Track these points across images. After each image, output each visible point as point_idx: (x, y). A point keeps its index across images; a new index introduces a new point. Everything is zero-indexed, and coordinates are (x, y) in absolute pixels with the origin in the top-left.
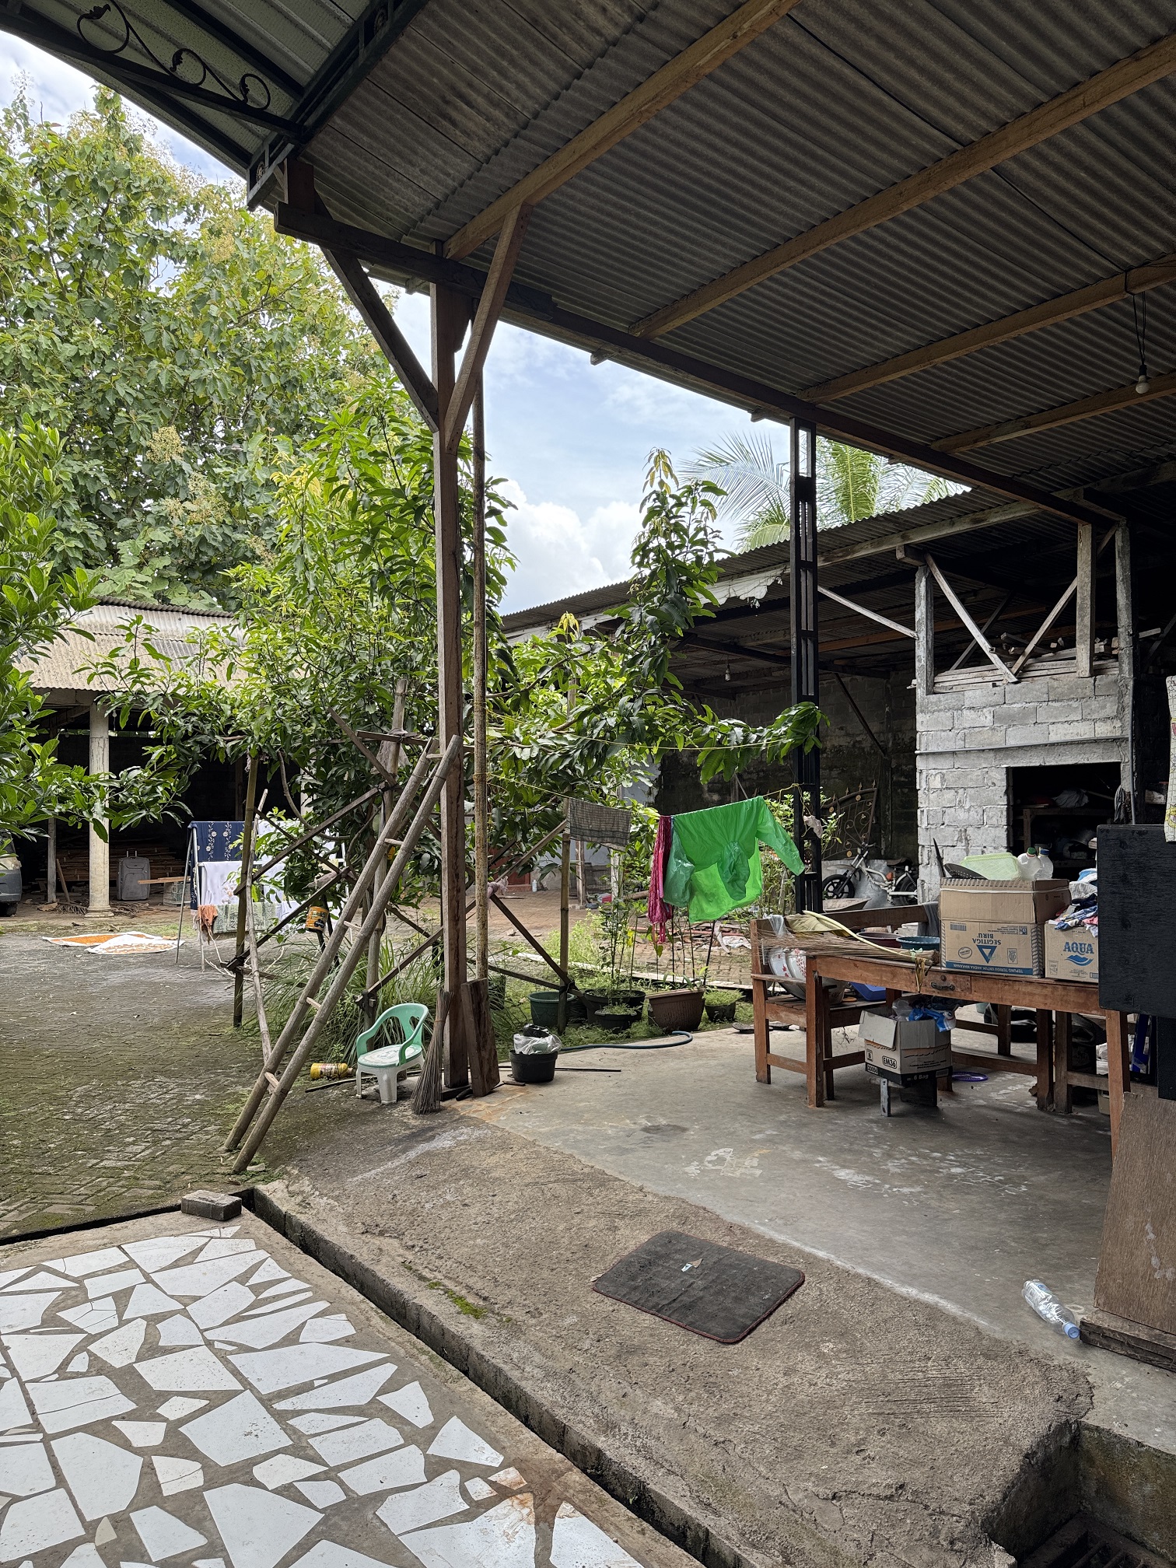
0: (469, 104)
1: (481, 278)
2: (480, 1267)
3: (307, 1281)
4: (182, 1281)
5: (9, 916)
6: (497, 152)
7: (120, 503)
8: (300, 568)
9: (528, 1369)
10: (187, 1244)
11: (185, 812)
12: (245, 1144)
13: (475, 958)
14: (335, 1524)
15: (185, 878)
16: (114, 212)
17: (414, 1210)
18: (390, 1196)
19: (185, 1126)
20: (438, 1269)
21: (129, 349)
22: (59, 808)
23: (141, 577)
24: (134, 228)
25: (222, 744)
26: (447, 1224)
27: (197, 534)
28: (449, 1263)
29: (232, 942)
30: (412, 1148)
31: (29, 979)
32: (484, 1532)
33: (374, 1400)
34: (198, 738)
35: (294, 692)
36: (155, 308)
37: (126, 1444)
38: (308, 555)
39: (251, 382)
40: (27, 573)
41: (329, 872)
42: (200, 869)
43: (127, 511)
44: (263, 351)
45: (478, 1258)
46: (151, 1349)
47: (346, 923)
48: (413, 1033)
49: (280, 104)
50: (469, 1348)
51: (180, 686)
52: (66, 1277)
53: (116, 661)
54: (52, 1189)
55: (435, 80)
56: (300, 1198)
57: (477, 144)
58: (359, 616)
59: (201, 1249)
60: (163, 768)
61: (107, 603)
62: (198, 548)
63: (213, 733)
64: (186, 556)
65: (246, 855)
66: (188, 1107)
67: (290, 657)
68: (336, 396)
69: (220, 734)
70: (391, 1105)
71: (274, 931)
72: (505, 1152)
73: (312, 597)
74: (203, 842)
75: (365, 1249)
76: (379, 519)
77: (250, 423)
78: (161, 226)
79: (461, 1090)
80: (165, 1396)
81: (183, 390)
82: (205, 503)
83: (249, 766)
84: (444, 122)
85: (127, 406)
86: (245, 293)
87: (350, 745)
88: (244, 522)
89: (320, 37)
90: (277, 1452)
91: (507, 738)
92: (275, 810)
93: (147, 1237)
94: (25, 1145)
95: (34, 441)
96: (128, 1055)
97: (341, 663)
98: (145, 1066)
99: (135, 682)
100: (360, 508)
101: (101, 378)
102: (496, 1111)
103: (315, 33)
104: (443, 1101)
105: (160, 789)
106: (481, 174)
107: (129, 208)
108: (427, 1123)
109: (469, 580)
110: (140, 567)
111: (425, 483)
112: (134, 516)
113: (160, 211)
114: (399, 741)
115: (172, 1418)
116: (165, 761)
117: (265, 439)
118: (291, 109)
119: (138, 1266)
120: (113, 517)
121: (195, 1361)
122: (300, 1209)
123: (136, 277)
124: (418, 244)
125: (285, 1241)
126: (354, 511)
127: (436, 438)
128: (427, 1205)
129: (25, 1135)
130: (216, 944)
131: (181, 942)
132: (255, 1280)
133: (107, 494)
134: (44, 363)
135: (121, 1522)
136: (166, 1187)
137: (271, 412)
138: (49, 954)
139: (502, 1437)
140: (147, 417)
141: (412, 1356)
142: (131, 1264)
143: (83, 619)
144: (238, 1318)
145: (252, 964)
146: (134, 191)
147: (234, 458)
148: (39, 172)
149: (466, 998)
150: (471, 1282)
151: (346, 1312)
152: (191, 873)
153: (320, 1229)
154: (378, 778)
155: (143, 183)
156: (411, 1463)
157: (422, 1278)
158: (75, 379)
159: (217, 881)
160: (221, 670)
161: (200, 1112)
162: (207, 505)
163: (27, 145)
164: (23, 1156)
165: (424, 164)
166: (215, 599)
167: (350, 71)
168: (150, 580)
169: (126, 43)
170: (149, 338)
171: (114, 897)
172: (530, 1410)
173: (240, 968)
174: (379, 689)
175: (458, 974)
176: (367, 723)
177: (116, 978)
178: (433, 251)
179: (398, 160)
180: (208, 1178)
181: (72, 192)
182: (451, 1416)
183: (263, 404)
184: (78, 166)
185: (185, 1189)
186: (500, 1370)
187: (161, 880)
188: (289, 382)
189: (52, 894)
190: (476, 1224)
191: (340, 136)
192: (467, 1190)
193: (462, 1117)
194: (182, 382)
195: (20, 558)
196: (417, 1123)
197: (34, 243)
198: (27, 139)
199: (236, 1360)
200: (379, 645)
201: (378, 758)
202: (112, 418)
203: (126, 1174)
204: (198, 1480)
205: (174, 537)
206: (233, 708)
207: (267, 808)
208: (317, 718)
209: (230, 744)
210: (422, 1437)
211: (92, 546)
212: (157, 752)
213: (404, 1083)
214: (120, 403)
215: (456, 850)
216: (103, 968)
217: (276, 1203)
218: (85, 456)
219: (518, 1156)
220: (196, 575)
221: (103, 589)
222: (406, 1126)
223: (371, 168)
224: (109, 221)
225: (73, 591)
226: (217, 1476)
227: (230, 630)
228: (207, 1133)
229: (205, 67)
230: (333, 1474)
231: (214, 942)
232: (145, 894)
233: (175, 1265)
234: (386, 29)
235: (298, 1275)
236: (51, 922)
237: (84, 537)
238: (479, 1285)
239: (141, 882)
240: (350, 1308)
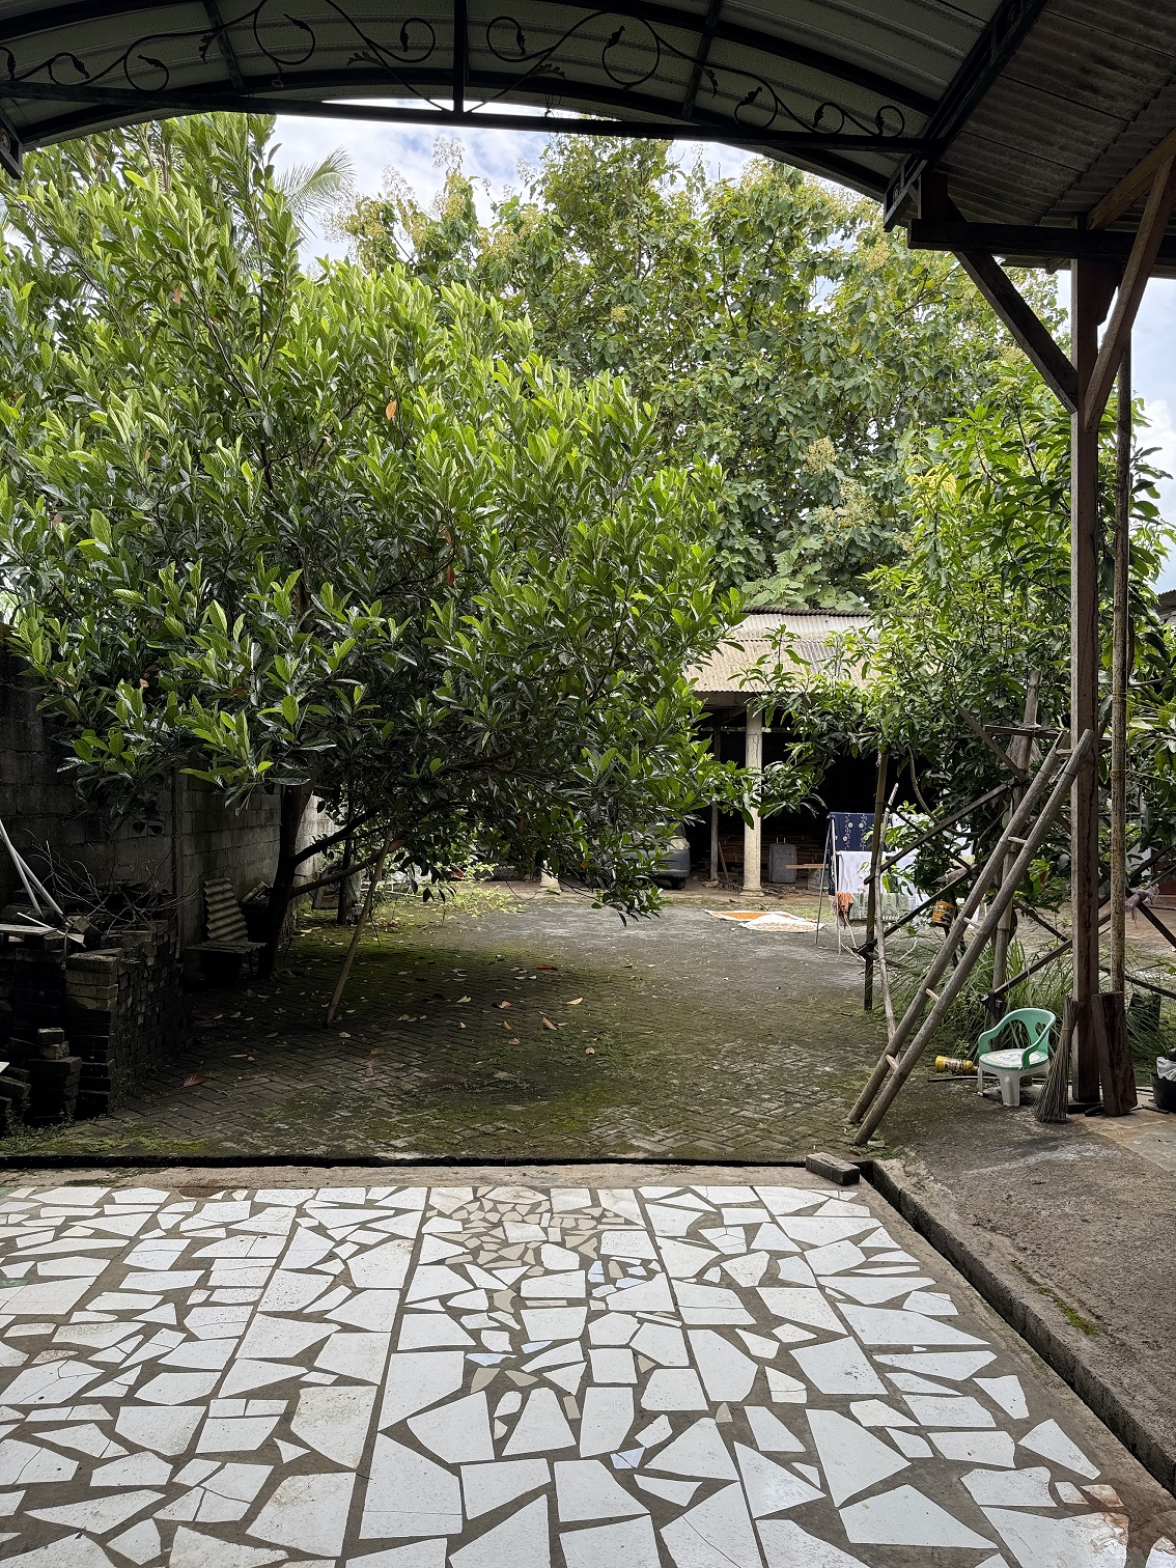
0: (1112, 66)
1: (1128, 241)
2: (1096, 1286)
3: (915, 1256)
4: (802, 1228)
5: (680, 889)
6: (1145, 106)
7: (778, 516)
8: (933, 566)
9: (1138, 1398)
10: (808, 1197)
11: (820, 803)
12: (866, 1120)
13: (1110, 967)
14: (921, 1475)
15: (823, 866)
16: (779, 245)
17: (1029, 1214)
18: (1005, 1196)
19: (814, 1093)
20: (1049, 1276)
21: (790, 370)
22: (716, 797)
23: (794, 585)
24: (797, 256)
25: (854, 741)
26: (1063, 1235)
27: (847, 538)
28: (1062, 1273)
29: (863, 929)
30: (1031, 1154)
31: (695, 945)
32: (1070, 1533)
33: (969, 1380)
34: (833, 736)
35: (923, 688)
36: (815, 327)
37: (746, 1351)
38: (941, 552)
39: (905, 379)
40: (691, 598)
41: (958, 868)
42: (837, 857)
43: (784, 524)
44: (916, 347)
45: (1095, 1275)
46: (771, 1279)
47: (966, 919)
48: (1040, 1040)
49: (913, 123)
50: (1075, 1360)
51: (817, 687)
52: (708, 1202)
53: (762, 668)
54: (701, 1126)
55: (1074, 55)
56: (915, 1180)
57: (1123, 104)
58: (991, 608)
59: (821, 1205)
60: (802, 763)
61: (763, 612)
62: (847, 551)
63: (846, 730)
64: (836, 560)
65: (876, 847)
66: (817, 1077)
67: (918, 655)
68: (990, 377)
69: (853, 731)
70: (1013, 1108)
71: (903, 922)
72: (1136, 1178)
73: (944, 593)
74: (840, 832)
75: (975, 1240)
76: (1012, 510)
77: (902, 420)
78: (820, 247)
79: (1089, 1104)
80: (781, 1321)
81: (839, 400)
82: (855, 505)
83: (879, 761)
84: (1084, 93)
85: (788, 425)
86: (901, 292)
87: (979, 740)
88: (893, 519)
89: (953, 49)
90: (874, 1397)
91: (1160, 730)
92: (906, 804)
93: (775, 1184)
94: (682, 1085)
95: (702, 477)
96: (769, 1022)
97: (972, 657)
98: (783, 1034)
99: (778, 686)
100: (992, 501)
101: (766, 402)
102: (1129, 1134)
103: (947, 47)
104: (1070, 1113)
105: (799, 782)
106: (1128, 133)
107: (792, 238)
108: (1050, 1132)
109: (1109, 561)
110: (794, 573)
111: (1063, 467)
112: (791, 528)
113: (819, 235)
114: (1030, 735)
115: (784, 1341)
116: (804, 757)
117: (917, 434)
118: (925, 127)
119: (766, 1207)
120: (772, 531)
121: (808, 1299)
122: (915, 1189)
123: (797, 301)
124: (1059, 224)
125: (898, 1215)
126: (987, 504)
127: (1074, 419)
128: (1043, 1212)
129: (682, 1077)
130: (851, 930)
131: (821, 926)
132: (866, 1243)
133: (768, 510)
134: (716, 399)
135: (736, 1409)
136: (794, 1144)
137: (924, 405)
138: (709, 925)
139: (1101, 1454)
140: (805, 432)
141: (1013, 1351)
142: (759, 1204)
143: (735, 632)
144: (848, 1273)
145: (880, 950)
146: (796, 221)
147: (886, 455)
148: (717, 227)
149: (1097, 1011)
150: (1084, 1297)
151: (950, 1294)
152: (829, 862)
153: (932, 1212)
154: (1008, 774)
155: (804, 212)
156: (1001, 1447)
157: (1031, 1281)
158: (743, 407)
159: (853, 870)
160: (857, 670)
161: (828, 1082)
162: (857, 508)
163: (707, 205)
164: (681, 1094)
165: (1062, 141)
166: (862, 599)
167: (982, 74)
168: (802, 586)
169: (776, 112)
170: (809, 357)
171: (766, 877)
172: (1138, 1439)
173: (869, 954)
174: (1010, 681)
175: (1088, 984)
176: (998, 717)
177: (763, 952)
178: (1075, 225)
179: (1035, 144)
180: (831, 1144)
181: (745, 238)
182: (1049, 1417)
183: (916, 398)
184: (748, 213)
185: (810, 1149)
186: (1107, 1390)
187: (806, 866)
188: (941, 371)
189: (714, 874)
190: (1094, 1241)
191: (974, 138)
192: (1088, 1207)
193: (1089, 1134)
194: (838, 393)
195: (687, 585)
196: (1040, 1130)
197: (711, 291)
198: (706, 198)
199: (843, 1307)
200: (1012, 636)
201: (1008, 753)
202: (775, 437)
203: (761, 1125)
204: (802, 1398)
205: (826, 542)
206: (864, 705)
207: (898, 801)
208: (945, 714)
209: (862, 740)
210: (1019, 1429)
211: (753, 560)
212: (796, 748)
213: (1029, 1089)
214: (782, 422)
215: (1088, 852)
216: (752, 942)
217: (893, 1179)
218: (751, 476)
219: (1151, 1184)
220: (845, 577)
221: (761, 600)
222: (1028, 1131)
223: (1006, 160)
224: (774, 255)
225: (727, 609)
226: (818, 1400)
227: (865, 631)
228: (833, 1103)
229: (844, 113)
230: (923, 1432)
231: (849, 928)
232: (792, 877)
233: (797, 1213)
234: (1018, 23)
235: (907, 1249)
236: (712, 897)
237: (746, 552)
238: (1092, 1302)
239: (788, 867)
240: (954, 1291)
